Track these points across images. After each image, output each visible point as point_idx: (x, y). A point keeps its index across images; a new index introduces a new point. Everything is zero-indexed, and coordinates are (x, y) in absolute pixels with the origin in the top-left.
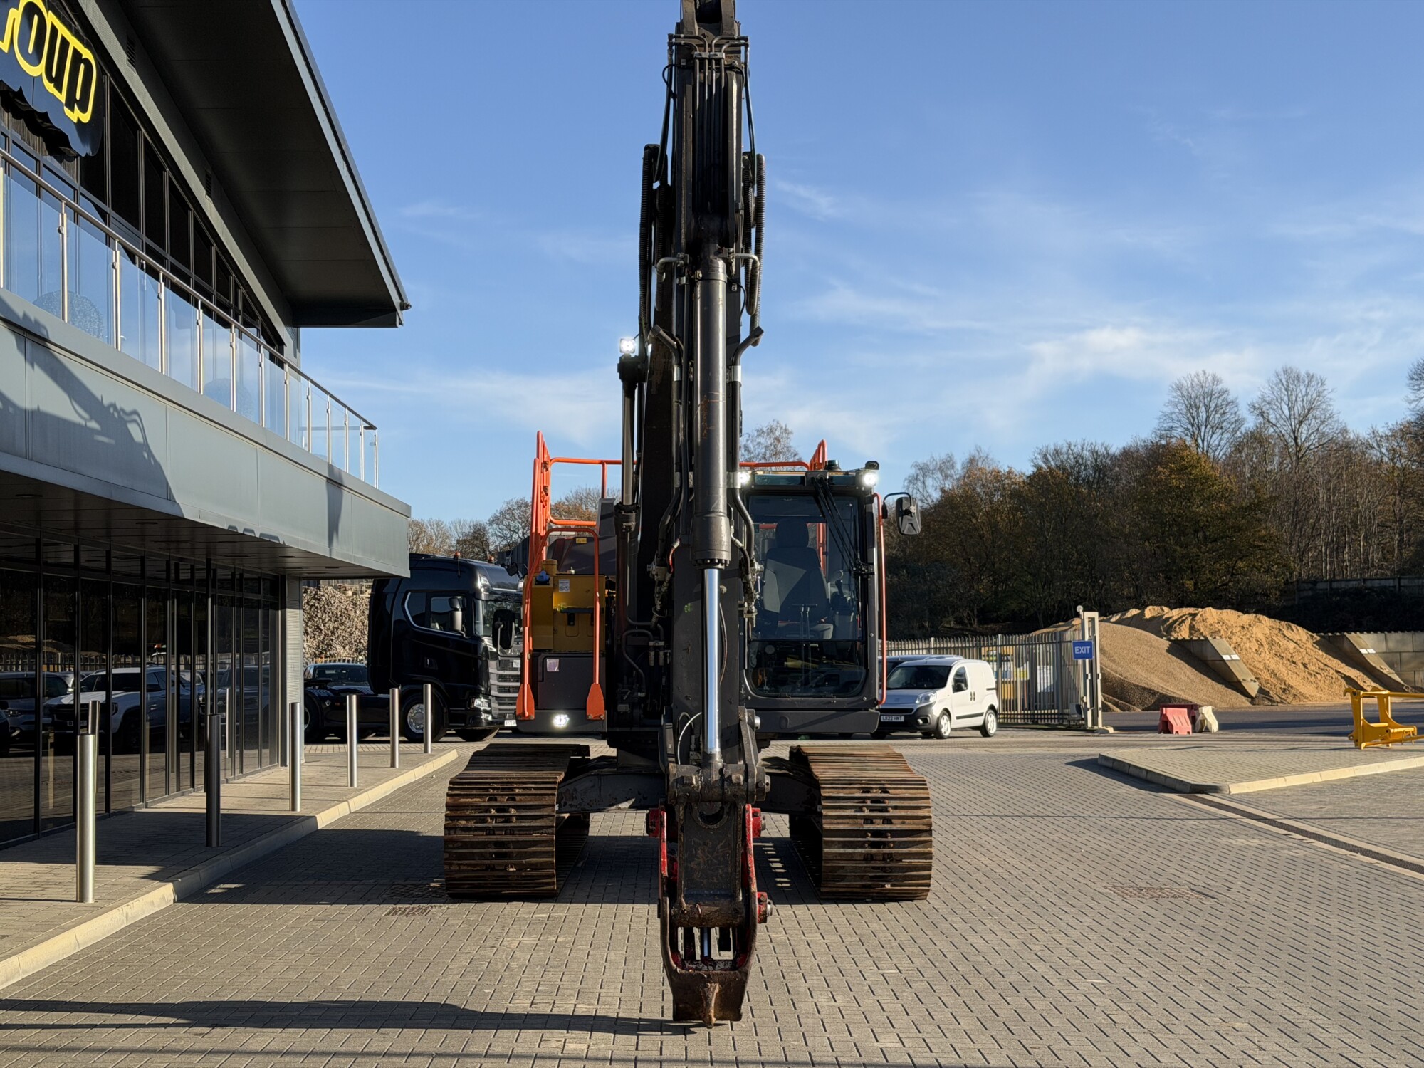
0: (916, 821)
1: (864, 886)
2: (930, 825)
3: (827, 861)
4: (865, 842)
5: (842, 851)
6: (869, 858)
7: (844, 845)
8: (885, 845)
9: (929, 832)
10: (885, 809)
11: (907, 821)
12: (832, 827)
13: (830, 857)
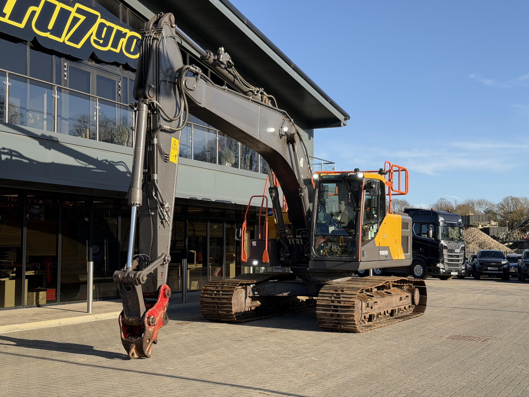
0: (349, 303)
1: (333, 326)
2: (354, 304)
3: (318, 316)
4: (331, 309)
5: (322, 312)
6: (332, 315)
7: (324, 310)
8: (337, 311)
9: (354, 307)
10: (339, 298)
11: (346, 303)
12: (319, 303)
13: (319, 314)
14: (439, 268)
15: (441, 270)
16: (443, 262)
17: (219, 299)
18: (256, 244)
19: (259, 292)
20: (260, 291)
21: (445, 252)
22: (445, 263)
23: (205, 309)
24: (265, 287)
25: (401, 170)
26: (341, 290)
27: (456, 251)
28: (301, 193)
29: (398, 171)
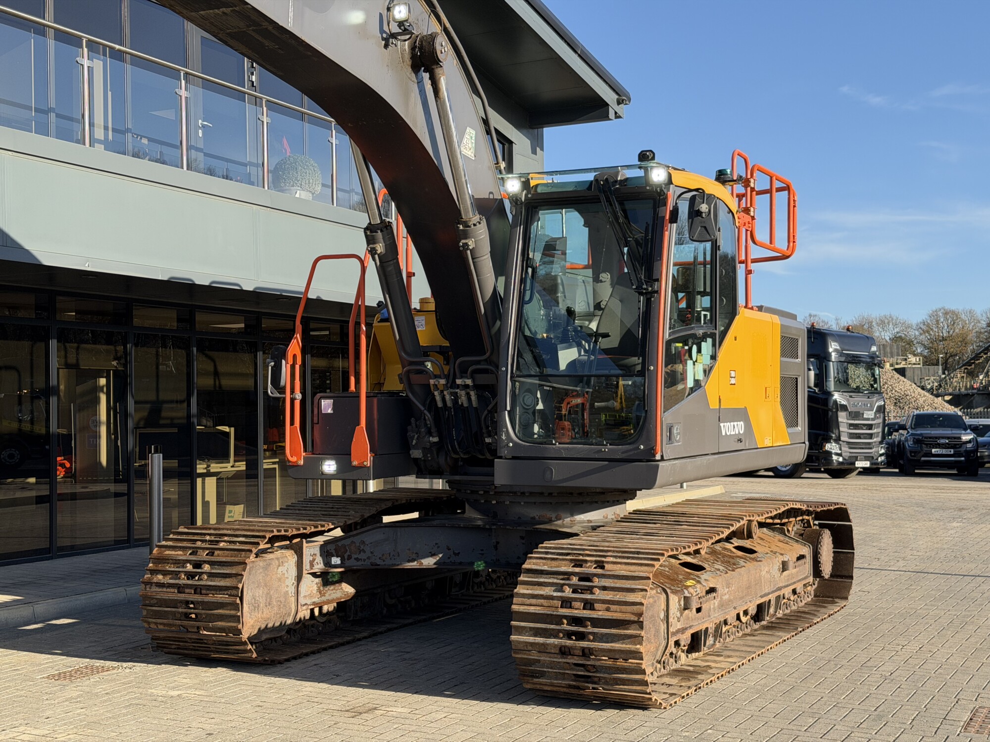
0: (624, 608)
1: (570, 686)
2: (640, 615)
3: (519, 651)
4: (560, 631)
5: (531, 639)
6: (564, 651)
7: (537, 632)
8: (581, 636)
9: (641, 625)
10: (590, 590)
11: (613, 607)
12: (522, 609)
13: (521, 647)
14: (829, 454)
15: (835, 458)
16: (838, 440)
17: (197, 590)
18: (333, 409)
19: (346, 557)
20: (348, 553)
21: (842, 417)
22: (844, 442)
23: (156, 624)
24: (363, 542)
25: (779, 190)
26: (596, 562)
27: (865, 416)
28: (466, 238)
29: (769, 192)
